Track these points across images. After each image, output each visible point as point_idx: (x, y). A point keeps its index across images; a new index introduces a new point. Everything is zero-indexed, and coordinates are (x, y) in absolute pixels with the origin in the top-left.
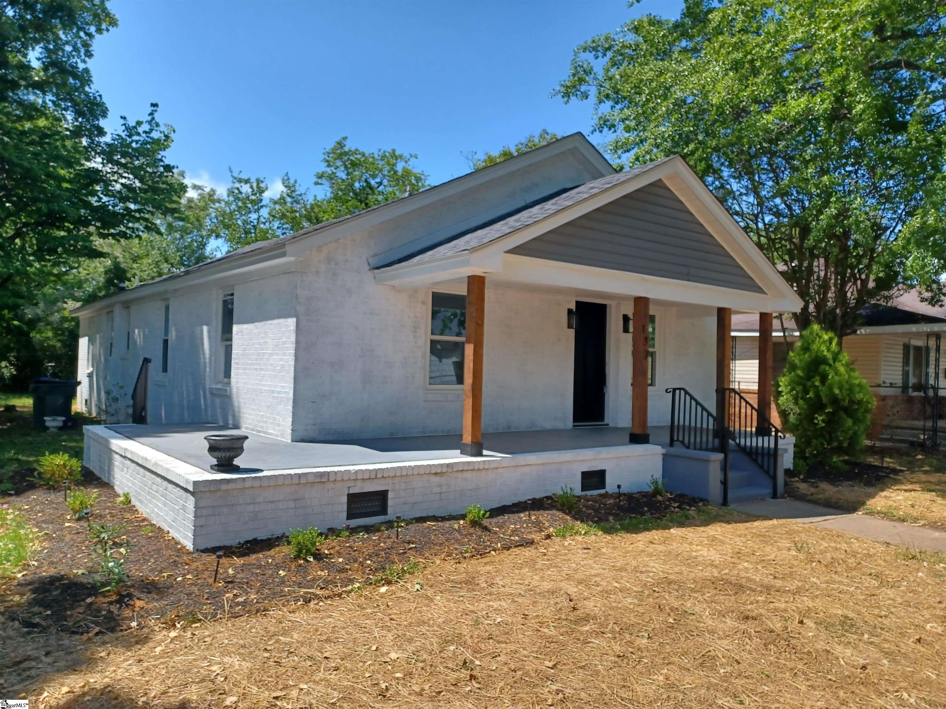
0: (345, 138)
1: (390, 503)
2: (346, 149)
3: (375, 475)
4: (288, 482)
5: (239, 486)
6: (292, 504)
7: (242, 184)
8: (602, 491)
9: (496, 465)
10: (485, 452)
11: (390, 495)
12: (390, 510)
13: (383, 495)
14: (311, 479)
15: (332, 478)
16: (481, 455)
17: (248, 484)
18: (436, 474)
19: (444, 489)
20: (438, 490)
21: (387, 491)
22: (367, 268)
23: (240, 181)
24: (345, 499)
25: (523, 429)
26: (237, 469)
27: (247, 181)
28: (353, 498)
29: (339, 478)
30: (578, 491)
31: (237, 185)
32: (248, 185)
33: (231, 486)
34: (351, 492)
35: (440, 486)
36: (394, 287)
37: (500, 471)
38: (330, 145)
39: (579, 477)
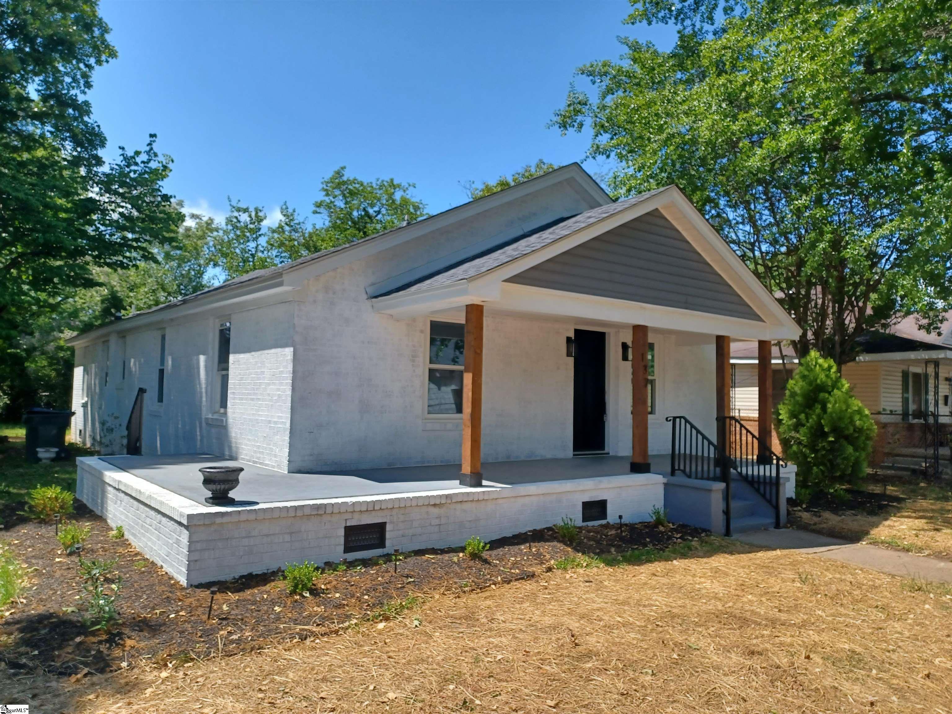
0: (343, 168)
1: (388, 535)
2: (345, 178)
3: (372, 507)
4: (284, 514)
5: (235, 519)
6: (287, 538)
7: (240, 213)
8: (604, 522)
9: (495, 496)
10: (484, 483)
11: (388, 527)
12: (388, 543)
13: (381, 528)
14: (307, 512)
15: (329, 511)
16: (480, 485)
17: (243, 517)
18: (435, 505)
19: (443, 521)
20: (437, 522)
21: (385, 523)
22: (365, 297)
23: (239, 210)
24: (342, 532)
25: (523, 458)
26: (232, 502)
27: (246, 210)
28: (350, 531)
29: (336, 511)
30: (579, 522)
31: (236, 214)
32: (247, 213)
33: (225, 519)
34: (348, 524)
35: (439, 517)
36: (392, 315)
37: (500, 501)
38: (329, 175)
39: (580, 508)
